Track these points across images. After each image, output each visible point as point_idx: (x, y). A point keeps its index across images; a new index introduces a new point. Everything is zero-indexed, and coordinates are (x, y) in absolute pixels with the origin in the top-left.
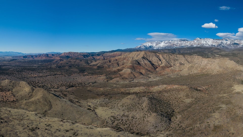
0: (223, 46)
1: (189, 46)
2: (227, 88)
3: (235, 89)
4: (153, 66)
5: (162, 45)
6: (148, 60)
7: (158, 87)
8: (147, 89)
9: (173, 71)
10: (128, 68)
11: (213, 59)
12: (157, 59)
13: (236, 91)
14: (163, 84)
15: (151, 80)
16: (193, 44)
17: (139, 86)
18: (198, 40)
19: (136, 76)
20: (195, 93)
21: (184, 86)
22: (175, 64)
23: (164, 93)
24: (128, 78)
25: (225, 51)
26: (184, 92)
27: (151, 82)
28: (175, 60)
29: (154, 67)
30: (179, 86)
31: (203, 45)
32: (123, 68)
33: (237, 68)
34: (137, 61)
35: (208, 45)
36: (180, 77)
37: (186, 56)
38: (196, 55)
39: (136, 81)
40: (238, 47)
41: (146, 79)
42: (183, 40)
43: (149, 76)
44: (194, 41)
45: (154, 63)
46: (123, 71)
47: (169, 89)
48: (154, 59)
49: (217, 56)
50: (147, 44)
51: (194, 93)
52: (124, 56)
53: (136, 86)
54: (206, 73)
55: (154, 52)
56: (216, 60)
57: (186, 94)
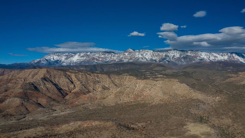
0: (169, 62)
1: (117, 60)
2: (176, 128)
3: (189, 129)
4: (60, 92)
5: (76, 58)
6: (52, 82)
7: (67, 125)
8: (49, 130)
9: (92, 99)
10: (15, 97)
11: (153, 81)
12: (67, 80)
13: (190, 132)
14: (77, 120)
15: (57, 115)
16: (122, 57)
17: (36, 126)
18: (130, 53)
19: (30, 109)
20: (126, 133)
21: (109, 122)
22: (95, 88)
23: (77, 134)
24: (15, 114)
25: (172, 69)
26: (108, 132)
27: (56, 117)
28: (95, 82)
29: (62, 94)
30: (101, 123)
31: (139, 59)
32: (6, 98)
33: (192, 96)
34: (33, 84)
35: (145, 60)
36: (102, 108)
37: (112, 76)
38: (127, 75)
39: (29, 118)
40: (193, 62)
41: (48, 114)
42: (107, 52)
43: (54, 108)
44: (124, 54)
45: (61, 87)
46: (7, 102)
47: (86, 127)
48: (62, 82)
49: (159, 76)
50: (52, 57)
51: (124, 133)
52: (9, 76)
53: (29, 127)
54: (143, 102)
55: (62, 70)
56: (158, 82)
57: (111, 134)
